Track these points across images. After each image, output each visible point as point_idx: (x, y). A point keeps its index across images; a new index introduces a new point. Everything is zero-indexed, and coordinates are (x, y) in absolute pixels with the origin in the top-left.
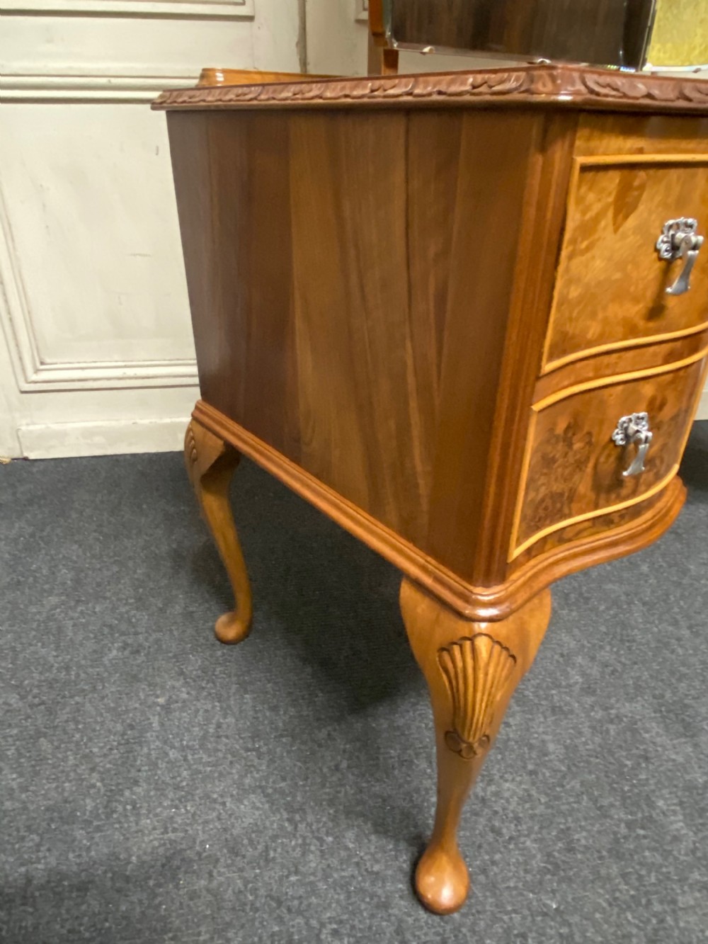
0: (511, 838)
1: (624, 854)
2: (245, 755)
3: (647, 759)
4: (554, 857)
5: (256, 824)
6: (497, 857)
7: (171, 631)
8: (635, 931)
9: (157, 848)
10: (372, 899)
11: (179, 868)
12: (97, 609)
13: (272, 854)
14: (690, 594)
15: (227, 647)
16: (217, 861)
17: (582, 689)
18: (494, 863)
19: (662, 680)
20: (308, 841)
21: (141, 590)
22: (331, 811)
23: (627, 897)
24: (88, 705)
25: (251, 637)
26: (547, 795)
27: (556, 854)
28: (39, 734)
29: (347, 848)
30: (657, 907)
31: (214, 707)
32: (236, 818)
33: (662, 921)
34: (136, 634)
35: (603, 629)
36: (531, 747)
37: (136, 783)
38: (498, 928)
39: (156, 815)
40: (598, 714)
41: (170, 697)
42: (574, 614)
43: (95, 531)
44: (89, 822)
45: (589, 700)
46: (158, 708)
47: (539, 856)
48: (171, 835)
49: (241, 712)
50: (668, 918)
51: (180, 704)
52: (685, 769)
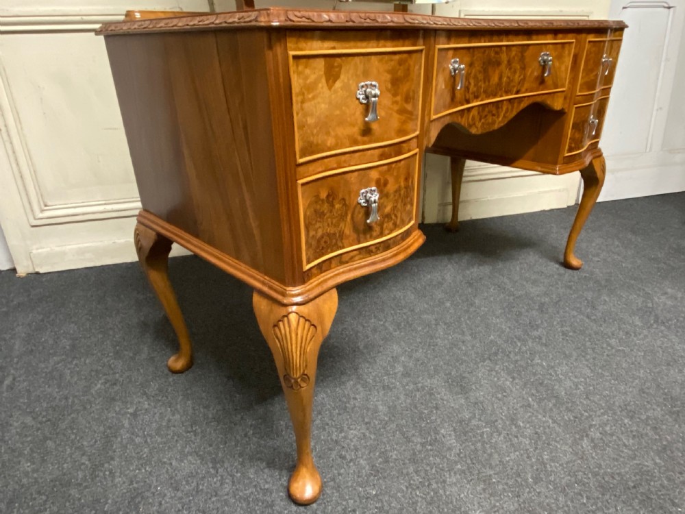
0: (351, 460)
1: (417, 460)
2: (185, 435)
3: (437, 408)
4: (376, 466)
5: (192, 473)
6: (342, 471)
7: (138, 370)
8: (420, 499)
9: (125, 493)
10: (263, 503)
11: (139, 502)
12: (87, 361)
13: (201, 487)
14: (473, 316)
15: (177, 375)
16: (165, 495)
17: (402, 374)
18: (339, 474)
19: (451, 365)
20: (224, 477)
21: (118, 348)
22: (241, 460)
23: (418, 483)
24: (80, 418)
25: (193, 367)
26: (375, 434)
27: (377, 465)
28: (46, 439)
29: (249, 478)
30: (434, 486)
31: (166, 411)
32: (179, 471)
33: (436, 493)
34: (115, 373)
35: (419, 340)
36: (368, 409)
37: (112, 459)
38: (339, 508)
39: (126, 475)
40: (411, 387)
41: (137, 408)
42: (402, 334)
43: (87, 314)
44: (80, 485)
45: (405, 380)
46: (128, 415)
47: (367, 467)
48: (135, 485)
49: (184, 411)
50: (441, 491)
51: (143, 411)
52: (459, 411)
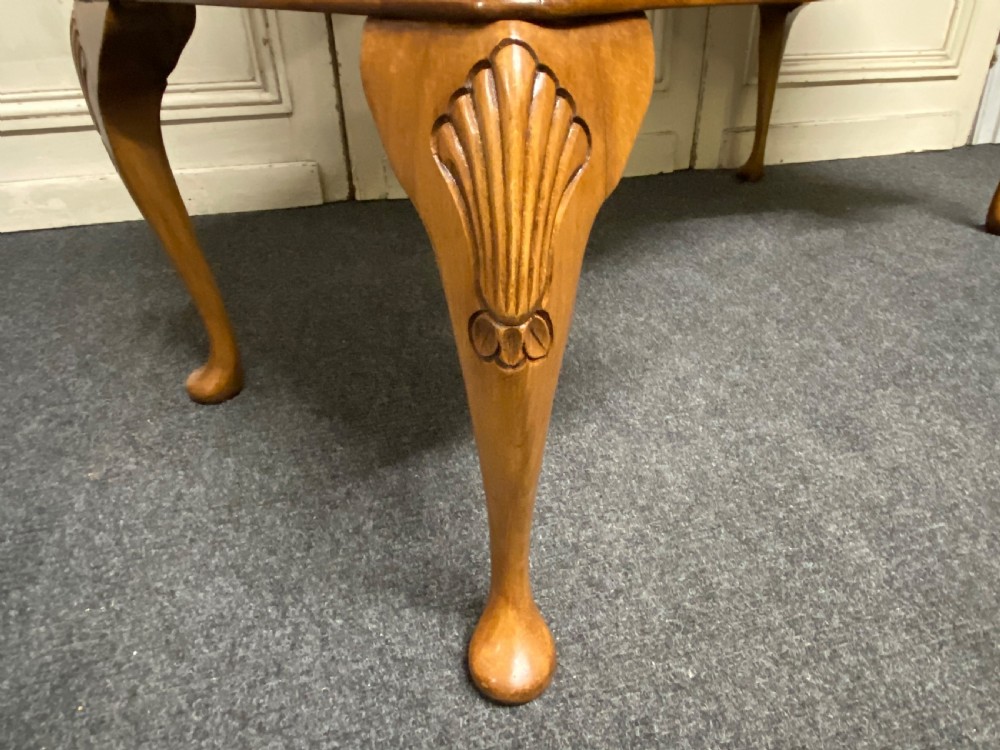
0: (618, 592)
1: (788, 595)
2: (214, 529)
3: (805, 480)
4: (684, 609)
5: (222, 616)
6: (599, 617)
7: (124, 397)
8: (818, 695)
9: (48, 664)
10: (400, 697)
11: (80, 689)
12: (20, 380)
13: (241, 652)
15: (206, 407)
16: (149, 671)
17: (707, 411)
18: (593, 626)
19: (813, 395)
20: (302, 629)
21: (88, 356)
22: (344, 586)
23: (802, 651)
25: (243, 393)
26: (667, 532)
27: (687, 604)
29: (365, 631)
30: (848, 659)
31: (175, 476)
32: (189, 611)
34: (73, 403)
35: (730, 349)
36: (641, 479)
37: (33, 580)
38: (605, 715)
39: (57, 620)
40: (734, 436)
41: (108, 470)
42: (689, 338)
43: (36, 300)
45: (716, 422)
46: (87, 485)
47: (662, 611)
48: (77, 645)
49: (215, 478)
50: (868, 673)
51: (123, 477)
52: (860, 487)
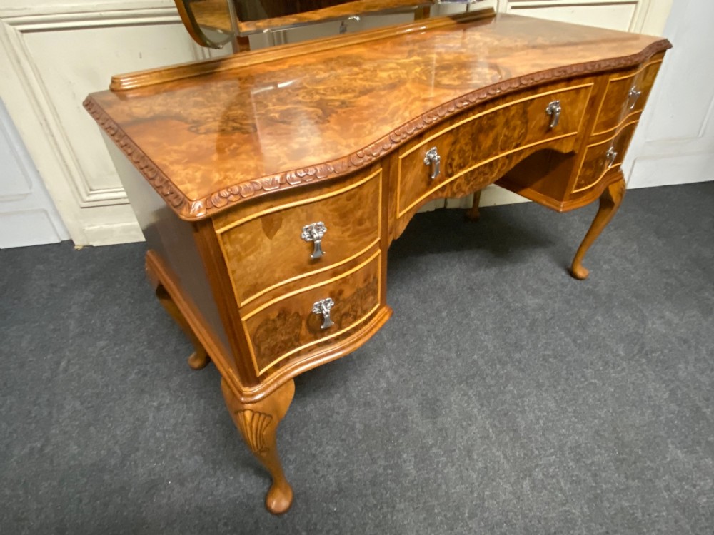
0: (323, 476)
1: (377, 483)
2: (196, 434)
3: (406, 431)
4: (342, 485)
5: (196, 471)
6: (314, 485)
7: (165, 362)
8: (370, 521)
9: (145, 484)
10: (246, 507)
12: (126, 349)
13: (201, 486)
14: (465, 330)
15: (195, 372)
16: (173, 490)
17: (384, 391)
19: (430, 385)
20: (220, 479)
21: (151, 336)
22: (235, 463)
23: (372, 505)
24: (117, 408)
26: (348, 452)
27: (343, 483)
28: (89, 425)
29: (239, 483)
30: (385, 510)
31: (183, 407)
32: (186, 468)
33: (384, 517)
34: (146, 364)
35: (408, 354)
36: (347, 426)
37: (138, 450)
39: (146, 467)
40: (388, 406)
41: (161, 402)
42: (394, 345)
43: (129, 297)
44: (112, 471)
45: (386, 397)
46: (153, 409)
47: (334, 485)
48: (153, 477)
49: (197, 410)
50: (389, 515)
51: (165, 406)
52: (424, 437)
